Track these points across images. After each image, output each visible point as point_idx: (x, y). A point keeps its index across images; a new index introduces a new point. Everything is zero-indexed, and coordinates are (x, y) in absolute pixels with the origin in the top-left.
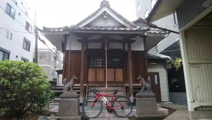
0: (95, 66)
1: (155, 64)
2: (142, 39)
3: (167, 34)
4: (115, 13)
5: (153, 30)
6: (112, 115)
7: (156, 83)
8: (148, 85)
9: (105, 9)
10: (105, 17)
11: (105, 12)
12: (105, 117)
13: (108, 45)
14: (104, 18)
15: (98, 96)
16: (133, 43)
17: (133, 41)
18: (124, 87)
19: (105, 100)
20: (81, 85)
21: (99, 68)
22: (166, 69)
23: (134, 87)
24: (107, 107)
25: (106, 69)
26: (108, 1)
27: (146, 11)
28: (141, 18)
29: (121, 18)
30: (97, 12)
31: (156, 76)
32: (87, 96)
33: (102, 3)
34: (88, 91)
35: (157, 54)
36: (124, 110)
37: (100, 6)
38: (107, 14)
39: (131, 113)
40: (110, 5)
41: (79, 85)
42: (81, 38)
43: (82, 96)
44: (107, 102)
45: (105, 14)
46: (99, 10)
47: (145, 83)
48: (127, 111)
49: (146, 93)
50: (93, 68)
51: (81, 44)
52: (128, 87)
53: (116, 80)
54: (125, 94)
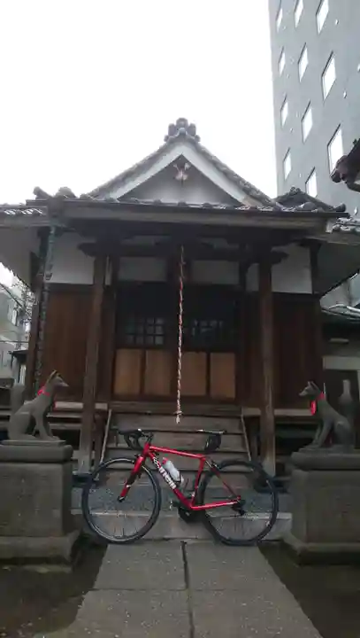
0: (140, 340)
1: (346, 340)
2: (306, 253)
4: (215, 164)
5: (345, 225)
6: (194, 534)
8: (343, 422)
9: (183, 150)
10: (181, 175)
11: (181, 161)
12: (168, 539)
13: (188, 267)
14: (178, 181)
15: (146, 456)
16: (279, 262)
17: (280, 257)
18: (239, 418)
19: (171, 471)
20: (84, 406)
21: (154, 347)
23: (277, 418)
24: (178, 501)
25: (180, 355)
26: (193, 123)
27: (312, 173)
28: (299, 189)
30: (153, 159)
32: (107, 448)
33: (172, 129)
34: (110, 429)
35: (350, 308)
36: (242, 513)
37: (167, 138)
38: (187, 166)
39: (270, 527)
40: (198, 138)
41: (79, 405)
42: (92, 241)
43: (88, 448)
44: (178, 483)
45: (182, 167)
46: (162, 151)
47: (329, 412)
48: (255, 518)
49: (336, 454)
50: (134, 346)
51: (91, 260)
52: (256, 419)
53: (213, 393)
54: (244, 445)
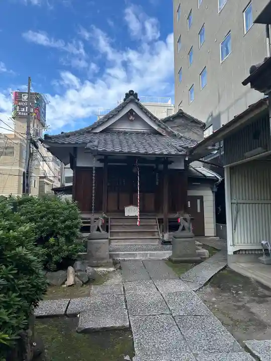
0: (117, 189)
1: (199, 183)
3: (216, 150)
4: (146, 113)
7: (199, 211)
10: (131, 118)
11: (131, 111)
14: (130, 120)
16: (171, 163)
18: (156, 219)
21: (122, 192)
22: (213, 192)
23: (169, 219)
26: (136, 92)
29: (155, 121)
31: (199, 201)
33: (127, 95)
34: (110, 224)
38: (134, 114)
40: (138, 100)
42: (103, 157)
45: (132, 114)
46: (123, 107)
49: (184, 234)
52: (162, 219)
54: (158, 229)
